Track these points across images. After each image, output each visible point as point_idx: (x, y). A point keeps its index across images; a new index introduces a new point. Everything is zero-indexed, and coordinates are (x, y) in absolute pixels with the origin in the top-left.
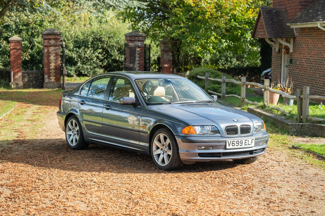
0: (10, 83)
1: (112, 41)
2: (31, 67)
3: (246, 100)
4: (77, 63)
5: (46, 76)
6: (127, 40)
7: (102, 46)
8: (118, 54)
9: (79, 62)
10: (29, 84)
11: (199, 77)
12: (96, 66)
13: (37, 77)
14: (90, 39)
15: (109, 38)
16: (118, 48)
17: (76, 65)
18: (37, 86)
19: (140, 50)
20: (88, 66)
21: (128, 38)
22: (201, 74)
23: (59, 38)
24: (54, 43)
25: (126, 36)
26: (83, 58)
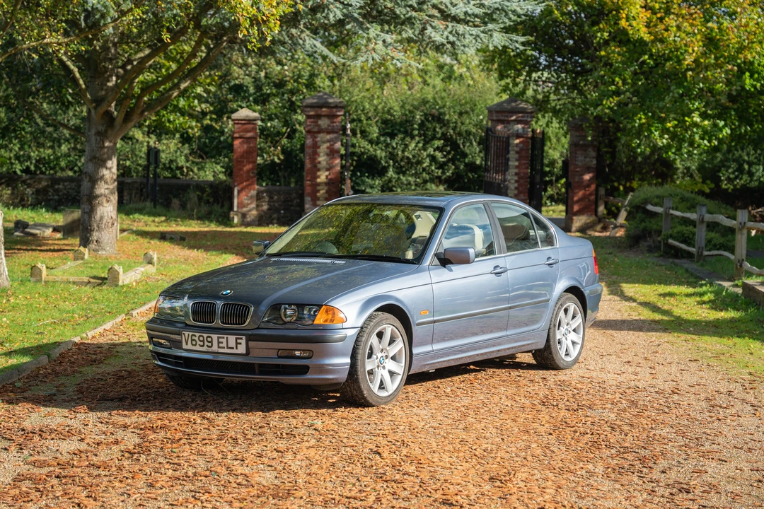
0: (232, 213)
1: (467, 121)
2: (284, 177)
3: (747, 265)
4: (387, 172)
5: (308, 199)
6: (492, 120)
7: (443, 134)
8: (480, 152)
9: (391, 170)
10: (270, 217)
11: (650, 207)
12: (427, 177)
13: (288, 201)
14: (418, 117)
15: (461, 114)
16: (481, 137)
17: (384, 175)
18: (289, 220)
19: (520, 143)
20: (410, 178)
21: (494, 115)
22: (656, 200)
24: (329, 126)
25: (491, 111)
26: (399, 159)
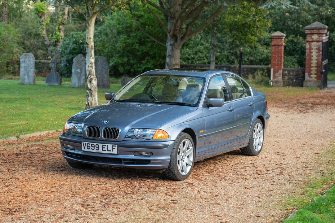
0: (270, 81)
5: (306, 74)
10: (289, 83)
13: (298, 75)
18: (298, 84)
23: (322, 32)
24: (317, 38)
